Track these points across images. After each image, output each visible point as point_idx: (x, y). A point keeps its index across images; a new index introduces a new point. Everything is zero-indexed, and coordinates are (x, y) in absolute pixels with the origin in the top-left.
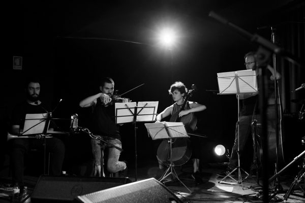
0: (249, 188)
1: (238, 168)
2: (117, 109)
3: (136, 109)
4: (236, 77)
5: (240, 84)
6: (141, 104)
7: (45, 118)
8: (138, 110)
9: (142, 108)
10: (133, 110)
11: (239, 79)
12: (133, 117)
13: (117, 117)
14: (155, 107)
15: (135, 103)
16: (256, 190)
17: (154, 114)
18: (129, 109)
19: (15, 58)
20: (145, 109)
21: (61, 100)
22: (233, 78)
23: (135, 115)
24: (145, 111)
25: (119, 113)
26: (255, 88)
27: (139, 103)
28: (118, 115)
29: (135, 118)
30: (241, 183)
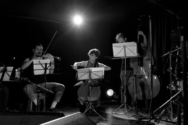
0: (132, 117)
1: (124, 104)
4: (125, 47)
5: (126, 51)
8: (48, 66)
11: (126, 48)
16: (136, 117)
18: (41, 64)
21: (14, 58)
22: (122, 47)
23: (46, 69)
26: (136, 53)
30: (126, 113)
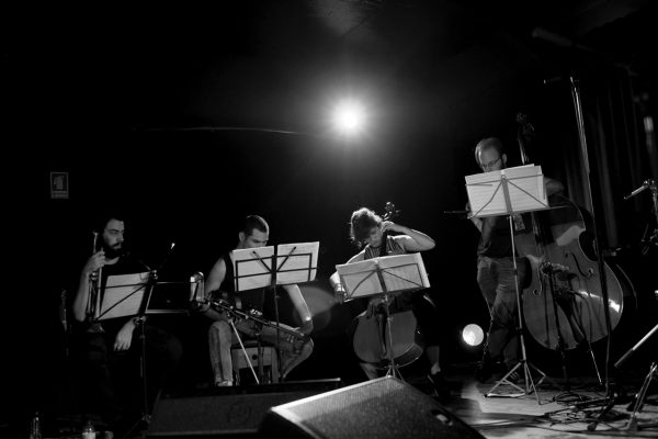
0: (551, 402)
1: (523, 362)
2: (237, 262)
3: (274, 258)
4: (504, 182)
5: (511, 195)
6: (283, 249)
7: (145, 281)
8: (279, 261)
9: (287, 257)
10: (269, 263)
11: (509, 186)
12: (269, 276)
13: (237, 277)
14: (311, 255)
15: (273, 247)
16: (568, 402)
17: (310, 269)
18: (261, 260)
19: (54, 176)
20: (291, 259)
21: (173, 245)
22: (496, 184)
23: (274, 271)
24: (292, 263)
25: (243, 269)
26: (541, 199)
27: (279, 246)
28: (240, 274)
29: (274, 278)
30: (530, 393)
